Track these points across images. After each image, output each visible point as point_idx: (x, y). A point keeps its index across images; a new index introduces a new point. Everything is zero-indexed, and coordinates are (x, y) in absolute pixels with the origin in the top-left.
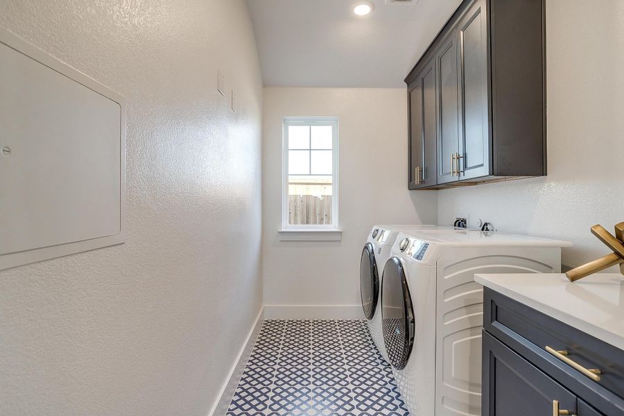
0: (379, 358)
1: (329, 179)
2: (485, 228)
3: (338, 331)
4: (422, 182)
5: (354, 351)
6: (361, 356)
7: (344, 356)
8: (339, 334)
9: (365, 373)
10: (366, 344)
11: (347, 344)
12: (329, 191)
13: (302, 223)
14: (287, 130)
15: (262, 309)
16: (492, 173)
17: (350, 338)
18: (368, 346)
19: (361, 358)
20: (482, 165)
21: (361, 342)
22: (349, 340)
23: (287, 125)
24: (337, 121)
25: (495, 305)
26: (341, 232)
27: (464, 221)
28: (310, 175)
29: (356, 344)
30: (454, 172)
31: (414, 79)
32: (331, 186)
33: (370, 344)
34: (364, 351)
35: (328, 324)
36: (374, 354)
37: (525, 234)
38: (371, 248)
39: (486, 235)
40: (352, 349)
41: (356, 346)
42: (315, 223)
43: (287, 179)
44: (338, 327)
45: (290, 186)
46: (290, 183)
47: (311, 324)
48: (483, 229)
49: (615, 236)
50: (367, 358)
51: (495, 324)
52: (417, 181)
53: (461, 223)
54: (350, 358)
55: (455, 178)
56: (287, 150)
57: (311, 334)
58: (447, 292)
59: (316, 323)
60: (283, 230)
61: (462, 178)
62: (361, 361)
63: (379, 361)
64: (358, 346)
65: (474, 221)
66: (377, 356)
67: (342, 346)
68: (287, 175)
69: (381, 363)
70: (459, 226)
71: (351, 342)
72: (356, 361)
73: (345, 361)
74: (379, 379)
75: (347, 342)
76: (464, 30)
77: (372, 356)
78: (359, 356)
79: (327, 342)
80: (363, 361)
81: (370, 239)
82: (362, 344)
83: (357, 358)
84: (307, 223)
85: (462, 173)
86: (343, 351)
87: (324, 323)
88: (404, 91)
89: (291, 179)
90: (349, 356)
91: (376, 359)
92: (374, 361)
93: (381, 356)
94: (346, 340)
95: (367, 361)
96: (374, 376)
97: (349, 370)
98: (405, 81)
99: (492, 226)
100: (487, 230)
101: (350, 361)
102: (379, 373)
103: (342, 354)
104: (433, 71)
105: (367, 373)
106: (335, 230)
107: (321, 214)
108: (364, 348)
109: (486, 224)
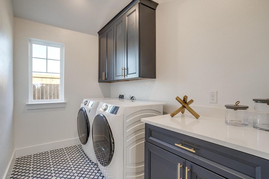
0: (90, 162)
1: (58, 76)
2: (132, 98)
3: (66, 153)
4: (106, 79)
5: (76, 162)
6: (81, 163)
7: (72, 166)
8: (67, 155)
9: (85, 172)
10: (82, 157)
11: (72, 159)
12: (57, 82)
13: (39, 98)
14: (31, 46)
15: (14, 152)
16: (140, 76)
17: (73, 156)
18: (83, 157)
19: (81, 165)
20: (136, 73)
21: (79, 156)
22: (73, 157)
23: (31, 43)
24: (63, 46)
25: (150, 130)
26: (66, 103)
27: (123, 96)
28: (47, 72)
29: (77, 158)
30: (122, 75)
31: (103, 33)
32: (59, 80)
33: (84, 156)
34: (82, 160)
35: (60, 151)
36: (87, 161)
37: (148, 100)
38: (84, 110)
39: (132, 101)
40: (75, 161)
41: (77, 159)
42: (47, 99)
43: (32, 75)
44: (65, 152)
45: (33, 78)
46: (34, 77)
47: (49, 153)
48: (131, 99)
49: (183, 100)
50: (84, 164)
51: (151, 138)
52: (104, 79)
53: (121, 97)
54: (76, 166)
55: (123, 78)
56: (32, 57)
57: (50, 159)
58: (128, 127)
59: (52, 152)
60: (30, 103)
61: (126, 78)
62: (81, 166)
63: (90, 164)
64: (78, 159)
65: (127, 96)
66: (88, 161)
67: (70, 161)
68: (32, 72)
69: (92, 164)
70: (121, 98)
71: (74, 158)
72: (79, 167)
73: (73, 169)
74: (92, 173)
75: (72, 158)
76: (128, 16)
77: (86, 162)
78: (80, 164)
79: (61, 161)
80: (82, 166)
81: (82, 105)
82: (80, 157)
83: (79, 165)
84: (42, 98)
85: (126, 76)
86: (71, 164)
87: (57, 151)
88: (97, 38)
89: (34, 74)
90: (74, 165)
91: (89, 163)
92: (88, 164)
93: (91, 161)
94: (71, 157)
95: (85, 165)
96: (89, 172)
97: (76, 173)
98: (98, 33)
99: (135, 98)
100: (133, 99)
101: (76, 168)
102: (91, 169)
103: (70, 165)
104: (113, 30)
105: (86, 171)
106: (62, 102)
107: (50, 94)
108: (81, 159)
109: (133, 97)
